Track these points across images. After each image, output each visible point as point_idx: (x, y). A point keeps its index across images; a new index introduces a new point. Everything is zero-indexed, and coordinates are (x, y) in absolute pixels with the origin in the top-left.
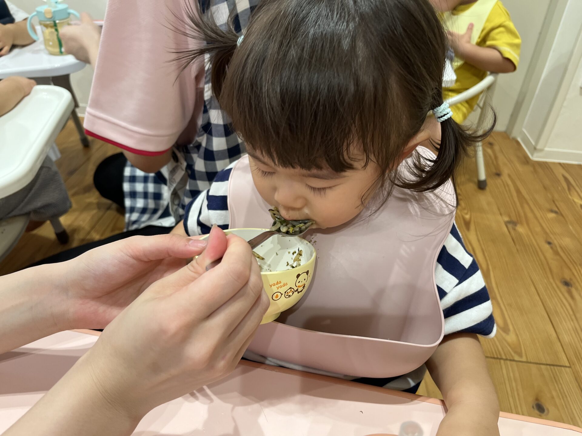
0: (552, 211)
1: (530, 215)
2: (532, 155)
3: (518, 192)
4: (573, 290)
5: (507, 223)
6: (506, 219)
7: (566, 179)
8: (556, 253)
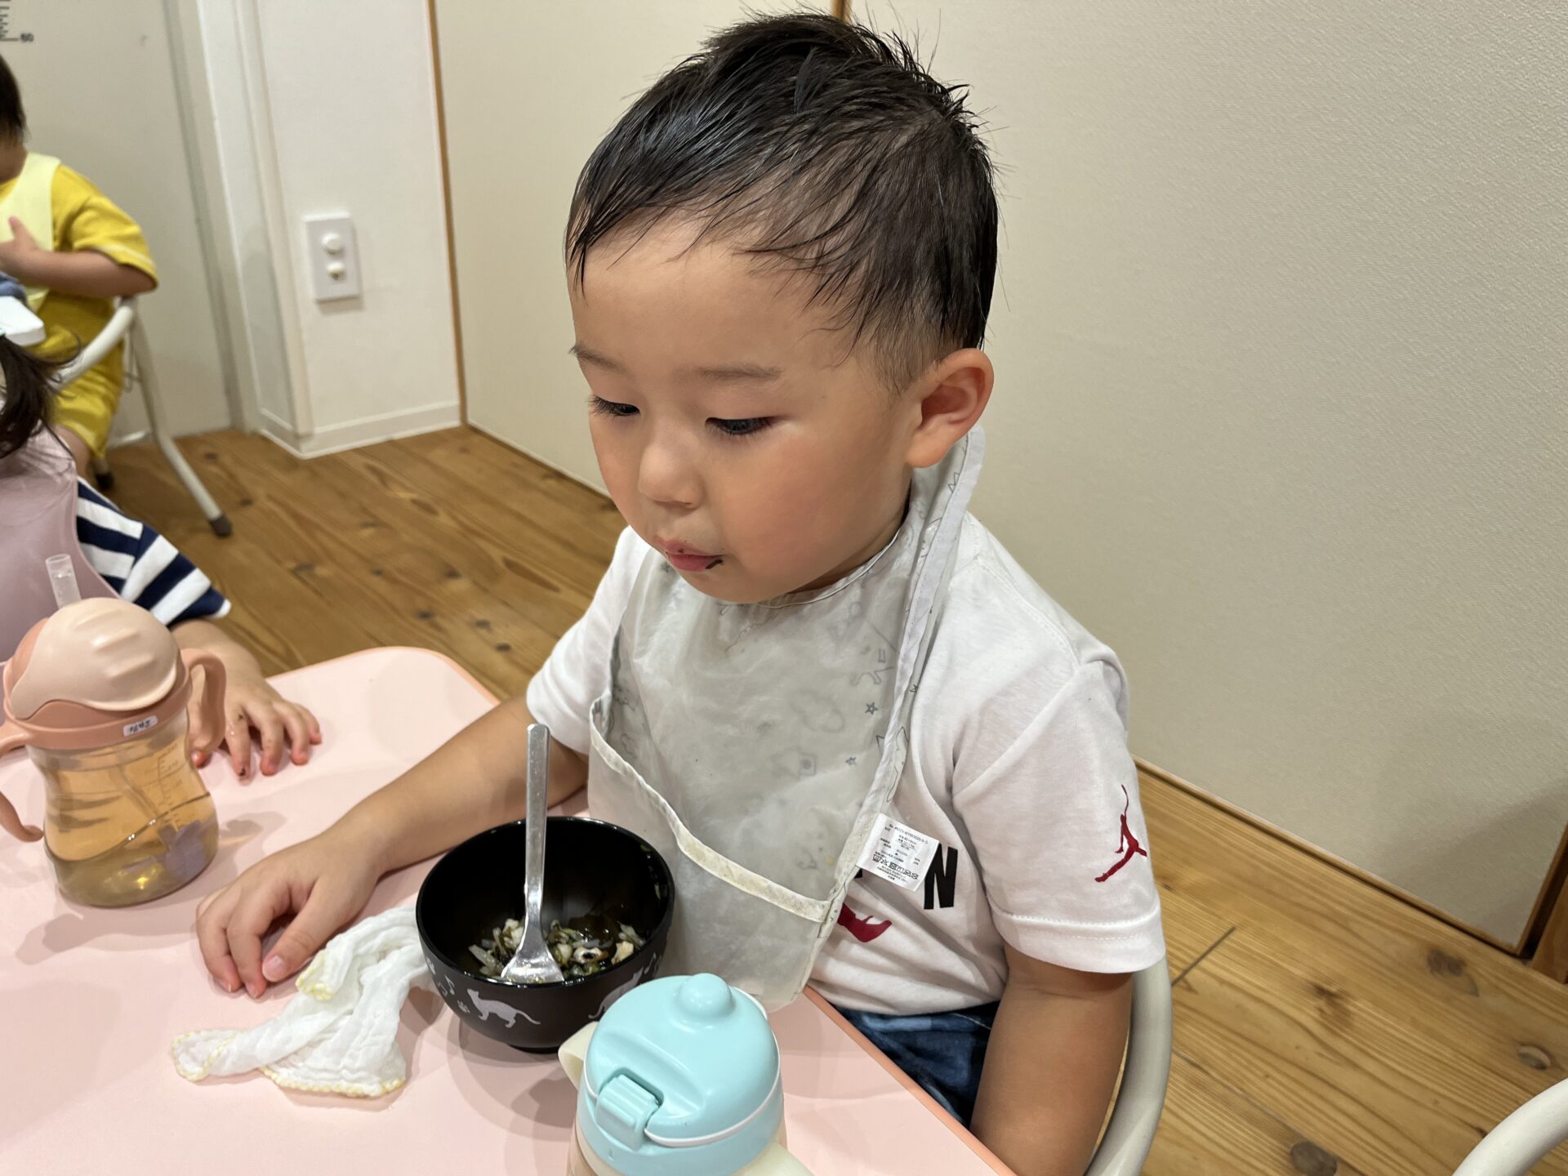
0: (366, 525)
1: (331, 545)
2: (298, 448)
3: (296, 517)
4: (439, 620)
5: (295, 572)
6: (291, 565)
7: (373, 470)
8: (394, 581)
